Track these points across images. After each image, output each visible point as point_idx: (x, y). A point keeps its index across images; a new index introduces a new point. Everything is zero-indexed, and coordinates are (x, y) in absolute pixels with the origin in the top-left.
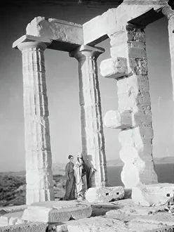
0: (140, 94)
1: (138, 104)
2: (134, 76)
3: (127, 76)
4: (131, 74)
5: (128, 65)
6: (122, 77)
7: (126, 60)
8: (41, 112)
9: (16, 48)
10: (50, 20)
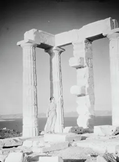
0: (89, 77)
1: (89, 83)
2: (87, 67)
3: (83, 67)
4: (86, 66)
5: (85, 61)
6: (80, 68)
7: (83, 58)
8: (34, 83)
9: (20, 45)
10: (40, 31)
